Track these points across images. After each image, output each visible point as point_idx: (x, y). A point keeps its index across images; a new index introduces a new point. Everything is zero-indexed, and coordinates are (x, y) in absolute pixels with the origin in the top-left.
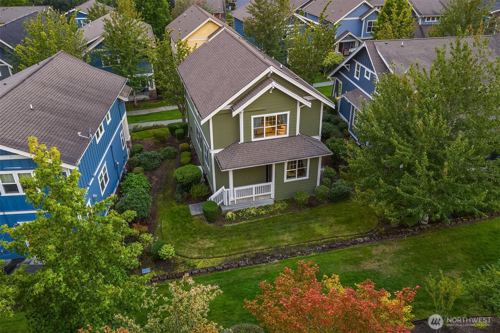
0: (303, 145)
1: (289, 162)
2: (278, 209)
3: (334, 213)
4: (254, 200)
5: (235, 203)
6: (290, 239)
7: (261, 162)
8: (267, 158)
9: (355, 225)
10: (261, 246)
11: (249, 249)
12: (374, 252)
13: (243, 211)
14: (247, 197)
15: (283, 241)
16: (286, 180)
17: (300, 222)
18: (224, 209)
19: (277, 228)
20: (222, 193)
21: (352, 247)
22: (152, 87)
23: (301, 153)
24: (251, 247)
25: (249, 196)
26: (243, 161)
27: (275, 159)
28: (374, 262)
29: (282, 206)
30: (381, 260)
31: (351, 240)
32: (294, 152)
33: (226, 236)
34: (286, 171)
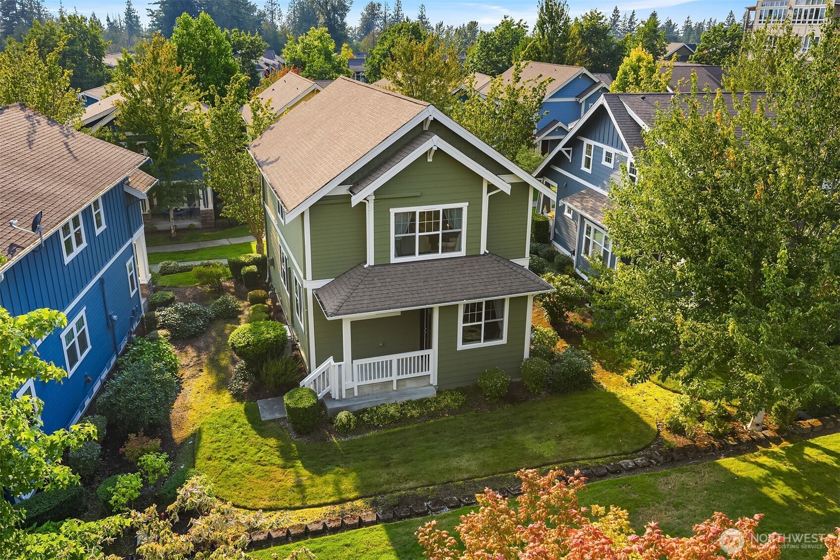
0: (494, 272)
1: (467, 305)
2: (446, 406)
3: (563, 414)
4: (395, 388)
5: (356, 394)
6: (474, 465)
7: (410, 304)
8: (422, 295)
9: (610, 436)
10: (412, 480)
11: (384, 487)
12: (663, 488)
13: (372, 410)
14: (381, 380)
15: (459, 470)
16: (461, 347)
17: (492, 431)
18: (330, 406)
19: (443, 443)
20: (328, 370)
21: (611, 479)
22: (206, 204)
23: (492, 286)
24: (388, 482)
25: (385, 379)
26: (373, 301)
27: (438, 297)
28: (666, 509)
29: (455, 401)
30: (681, 504)
31: (608, 464)
32: (478, 285)
33: (334, 460)
34: (461, 325)
